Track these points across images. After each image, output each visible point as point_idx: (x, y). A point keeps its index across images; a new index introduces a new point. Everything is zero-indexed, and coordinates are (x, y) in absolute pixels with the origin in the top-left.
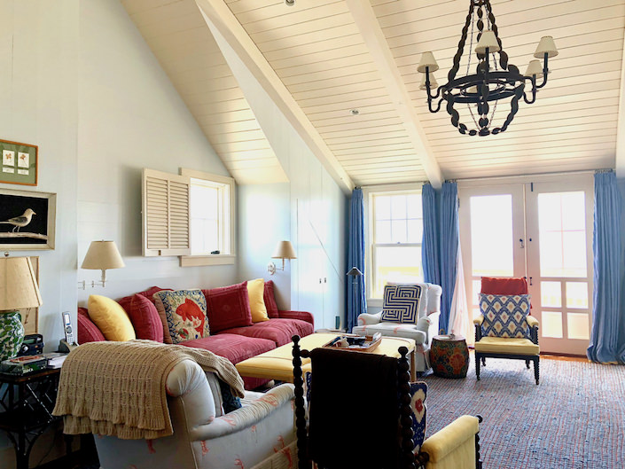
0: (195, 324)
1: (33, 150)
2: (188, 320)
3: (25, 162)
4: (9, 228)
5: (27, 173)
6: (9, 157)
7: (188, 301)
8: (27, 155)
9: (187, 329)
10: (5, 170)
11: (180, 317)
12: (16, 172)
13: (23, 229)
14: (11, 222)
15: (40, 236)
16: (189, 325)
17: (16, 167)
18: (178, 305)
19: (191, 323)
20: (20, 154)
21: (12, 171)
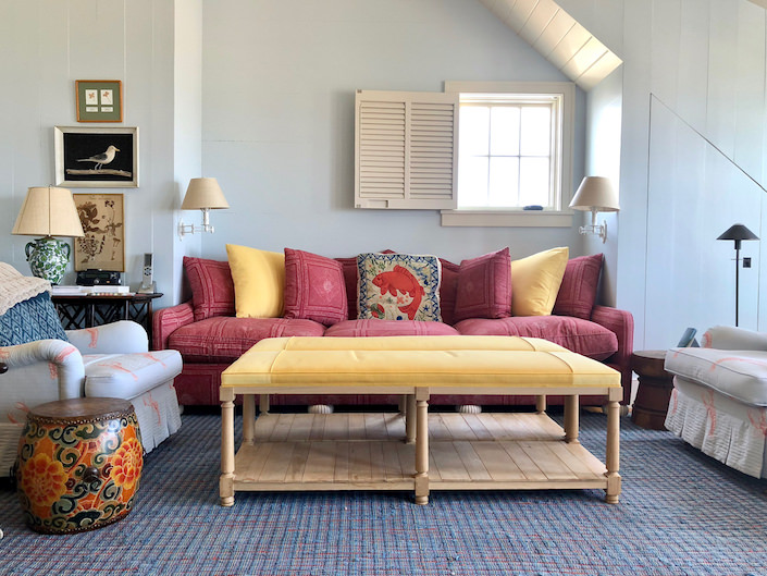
0: (400, 300)
1: (115, 86)
2: (388, 294)
3: (108, 98)
4: (92, 165)
5: (111, 109)
6: (91, 96)
7: (398, 269)
8: (110, 92)
9: (385, 306)
10: (88, 109)
11: (377, 289)
12: (100, 110)
13: (105, 166)
14: (91, 160)
15: (122, 173)
16: (390, 301)
17: (99, 105)
18: (378, 271)
19: (395, 299)
20: (103, 92)
21: (96, 110)
